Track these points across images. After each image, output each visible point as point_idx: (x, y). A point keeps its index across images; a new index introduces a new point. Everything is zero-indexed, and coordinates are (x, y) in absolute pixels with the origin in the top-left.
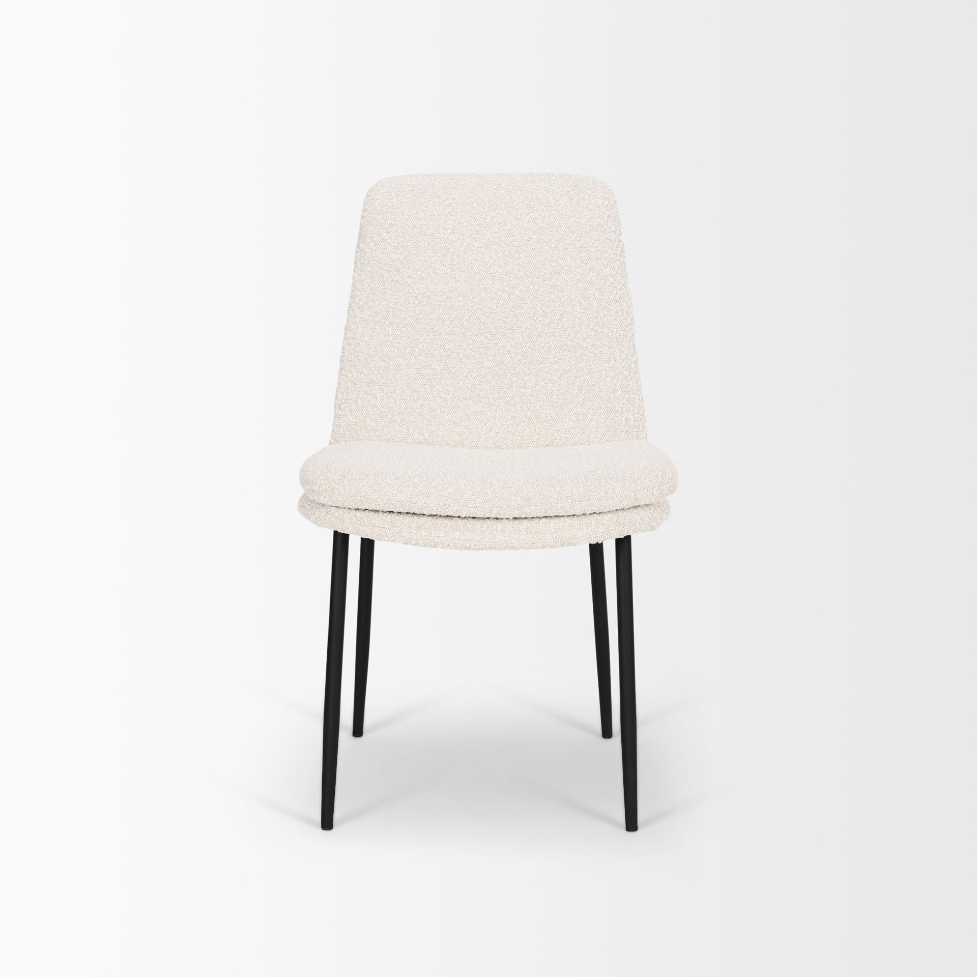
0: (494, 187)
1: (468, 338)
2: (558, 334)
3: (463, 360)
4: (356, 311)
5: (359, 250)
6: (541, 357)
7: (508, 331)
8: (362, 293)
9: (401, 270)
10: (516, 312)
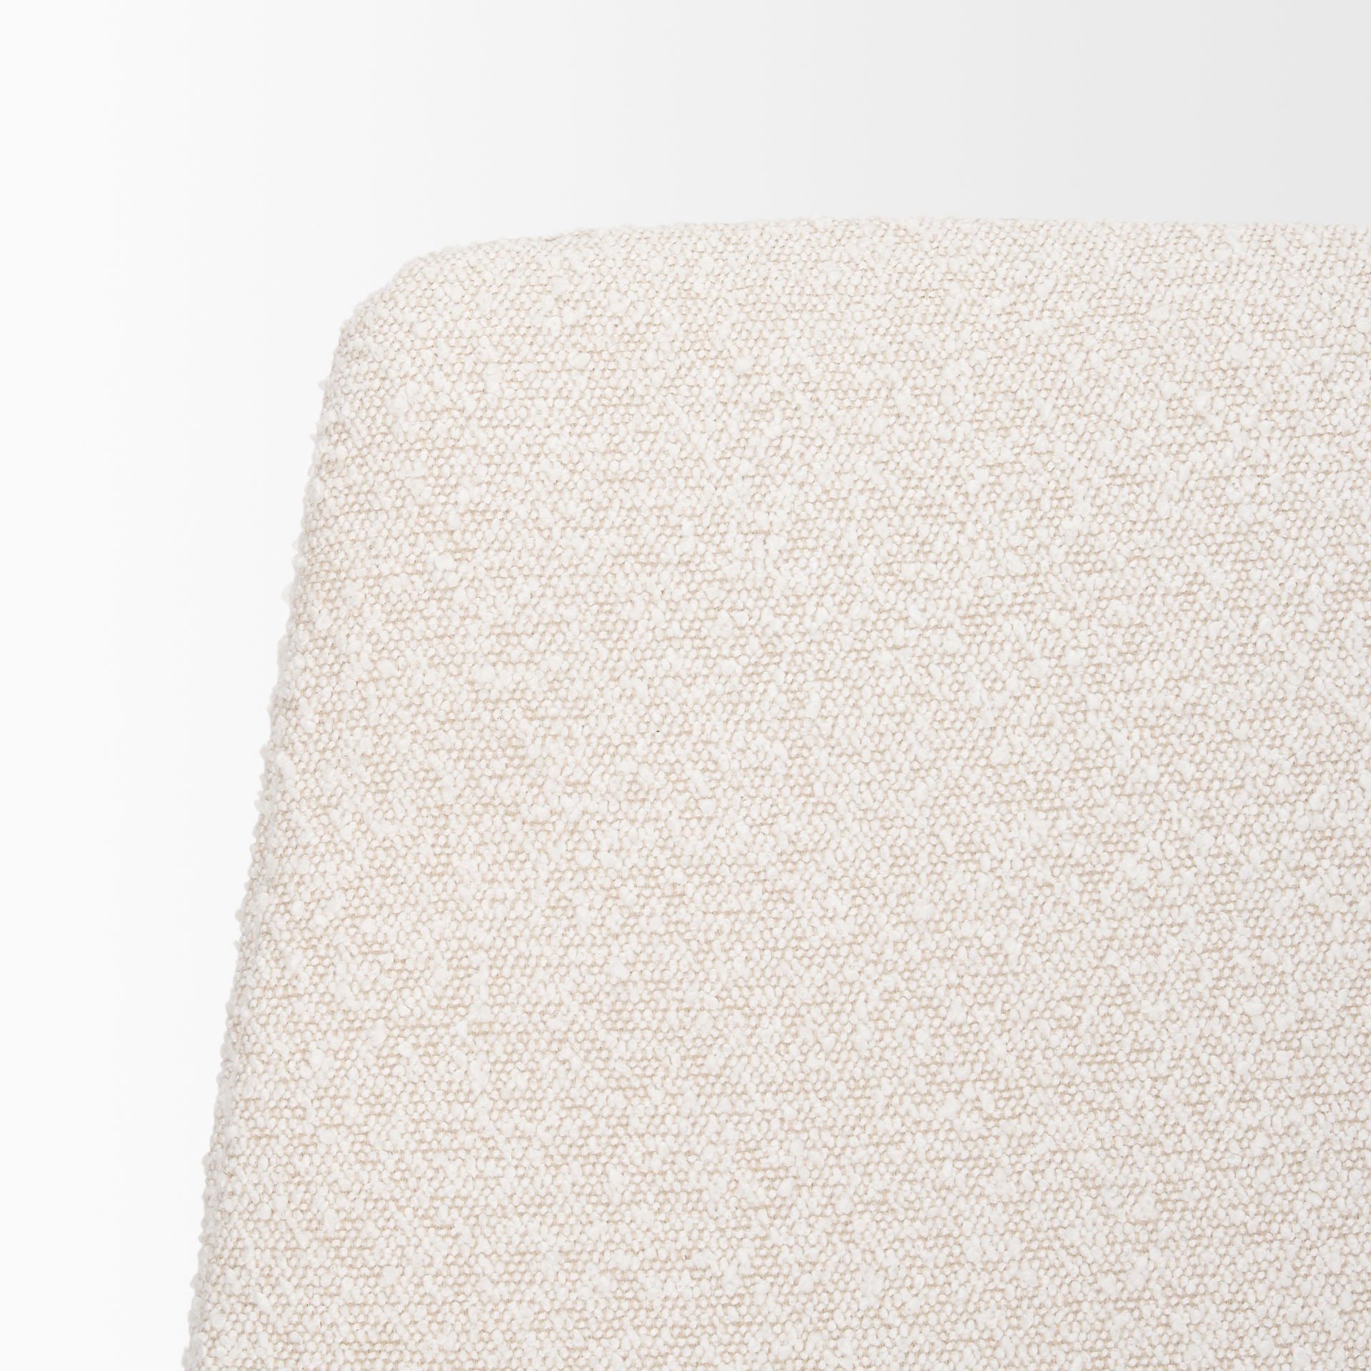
0: (998, 302)
1: (879, 1111)
2: (1341, 1085)
3: (858, 1224)
4: (296, 961)
5: (303, 637)
6: (1252, 1209)
7: (1084, 1069)
8: (330, 866)
9: (534, 751)
10: (1124, 975)
